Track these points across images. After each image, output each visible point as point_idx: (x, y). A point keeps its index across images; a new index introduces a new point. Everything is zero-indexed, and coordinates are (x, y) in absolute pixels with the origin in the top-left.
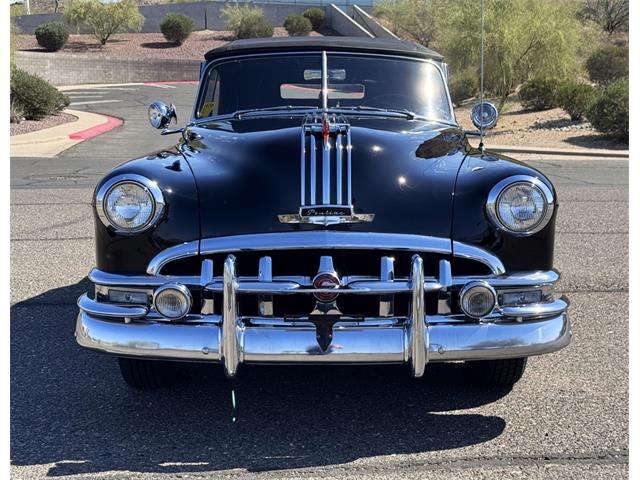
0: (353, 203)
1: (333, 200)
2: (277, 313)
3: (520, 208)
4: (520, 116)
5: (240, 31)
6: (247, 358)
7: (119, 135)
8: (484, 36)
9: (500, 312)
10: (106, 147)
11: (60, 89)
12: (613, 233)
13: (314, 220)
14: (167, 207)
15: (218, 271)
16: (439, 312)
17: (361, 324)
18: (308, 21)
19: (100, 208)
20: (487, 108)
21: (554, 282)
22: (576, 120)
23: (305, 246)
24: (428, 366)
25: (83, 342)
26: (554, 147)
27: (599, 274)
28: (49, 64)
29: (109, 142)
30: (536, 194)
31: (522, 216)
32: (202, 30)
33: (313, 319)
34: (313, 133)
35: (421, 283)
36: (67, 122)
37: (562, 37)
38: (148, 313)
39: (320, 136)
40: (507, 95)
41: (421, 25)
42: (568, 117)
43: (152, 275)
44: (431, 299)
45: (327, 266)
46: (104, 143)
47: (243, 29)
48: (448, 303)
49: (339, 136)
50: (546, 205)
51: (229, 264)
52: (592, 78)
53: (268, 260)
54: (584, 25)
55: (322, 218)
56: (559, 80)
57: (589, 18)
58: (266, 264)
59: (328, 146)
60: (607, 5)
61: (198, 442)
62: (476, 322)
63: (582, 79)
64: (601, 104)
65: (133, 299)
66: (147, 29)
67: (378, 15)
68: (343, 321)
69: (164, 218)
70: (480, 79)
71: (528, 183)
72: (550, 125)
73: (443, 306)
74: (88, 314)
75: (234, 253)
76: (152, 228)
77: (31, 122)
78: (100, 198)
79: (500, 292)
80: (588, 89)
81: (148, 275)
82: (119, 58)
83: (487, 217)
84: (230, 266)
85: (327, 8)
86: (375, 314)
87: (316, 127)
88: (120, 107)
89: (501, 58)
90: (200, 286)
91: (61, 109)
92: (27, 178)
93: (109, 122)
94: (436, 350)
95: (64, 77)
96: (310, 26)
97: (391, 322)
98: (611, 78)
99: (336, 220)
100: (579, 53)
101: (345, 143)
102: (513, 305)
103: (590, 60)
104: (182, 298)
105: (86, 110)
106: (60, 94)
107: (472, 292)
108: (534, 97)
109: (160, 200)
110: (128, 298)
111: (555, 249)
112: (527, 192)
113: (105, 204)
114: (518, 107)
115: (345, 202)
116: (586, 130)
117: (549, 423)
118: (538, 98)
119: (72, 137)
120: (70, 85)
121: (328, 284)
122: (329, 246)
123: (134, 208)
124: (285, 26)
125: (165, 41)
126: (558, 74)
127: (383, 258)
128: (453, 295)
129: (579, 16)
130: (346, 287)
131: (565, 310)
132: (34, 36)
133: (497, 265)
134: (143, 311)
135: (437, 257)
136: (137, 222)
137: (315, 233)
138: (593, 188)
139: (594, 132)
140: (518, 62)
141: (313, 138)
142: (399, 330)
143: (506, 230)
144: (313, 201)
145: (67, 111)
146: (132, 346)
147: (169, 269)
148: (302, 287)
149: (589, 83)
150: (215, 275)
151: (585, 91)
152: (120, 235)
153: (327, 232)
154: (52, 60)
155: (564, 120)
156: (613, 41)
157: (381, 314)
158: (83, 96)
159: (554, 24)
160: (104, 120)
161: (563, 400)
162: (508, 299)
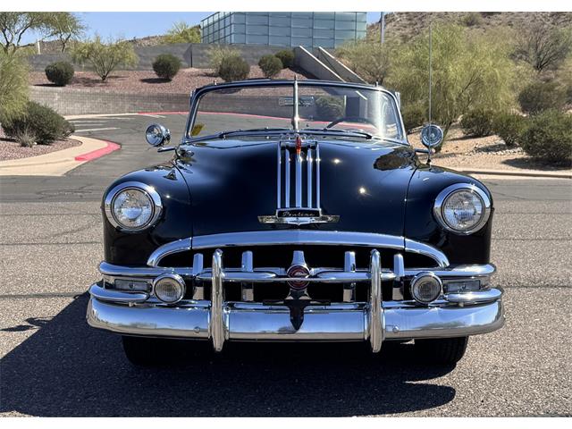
0: (321, 207)
1: (305, 203)
2: (257, 299)
3: (462, 211)
4: (461, 141)
5: (221, 68)
6: (232, 336)
7: (117, 157)
8: (432, 73)
9: (445, 299)
10: (106, 168)
11: (67, 118)
12: (540, 239)
13: (289, 220)
14: (164, 209)
15: (208, 263)
16: (394, 298)
17: (327, 307)
18: (280, 60)
19: (108, 210)
20: (433, 130)
21: (490, 274)
22: (510, 145)
23: (280, 243)
24: (384, 343)
25: (92, 323)
26: (491, 168)
27: (528, 273)
28: (57, 97)
29: (108, 162)
30: (475, 200)
31: (463, 218)
32: (188, 67)
33: (287, 303)
34: (287, 147)
35: (378, 274)
36: (73, 146)
37: (498, 75)
38: (148, 298)
39: (293, 151)
40: (451, 123)
41: (377, 64)
42: (503, 142)
43: (151, 267)
44: (387, 287)
45: (300, 259)
46: (105, 164)
47: (224, 67)
48: (401, 292)
49: (309, 151)
50: (484, 209)
51: (216, 256)
52: (524, 110)
53: (250, 254)
54: (517, 64)
55: (295, 219)
56: (495, 111)
57: (521, 58)
58: (248, 257)
59: (301, 159)
60: (537, 48)
61: (191, 406)
62: (425, 306)
63: (515, 110)
64: (532, 132)
65: (136, 287)
66: (142, 66)
67: (339, 56)
68: (312, 305)
69: (162, 218)
70: (428, 110)
71: (468, 190)
72: (487, 150)
73: (396, 293)
74: (97, 299)
75: (222, 248)
76: (151, 227)
77: (42, 146)
78: (108, 202)
79: (445, 282)
80: (519, 119)
81: (148, 266)
82: (117, 92)
83: (435, 219)
84: (218, 259)
85: (296, 50)
86: (340, 299)
87: (289, 142)
88: (118, 134)
89: (445, 93)
90: (192, 277)
91: (67, 135)
92: (40, 193)
93: (108, 147)
94: (391, 330)
95: (70, 108)
96: (281, 65)
97: (353, 307)
98: (539, 109)
99: (308, 220)
100: (513, 88)
101: (314, 156)
102: (455, 292)
103: (521, 95)
104: (177, 285)
105: (89, 136)
106: (67, 122)
107: (421, 281)
108: (474, 125)
109: (159, 203)
110: (131, 286)
111: (491, 253)
112: (468, 198)
113: (112, 207)
114: (459, 134)
115: (314, 205)
116: (518, 153)
117: (485, 392)
118: (477, 126)
119: (77, 159)
120: (75, 114)
121: (300, 274)
122: (301, 242)
123: (137, 210)
124: (259, 65)
125: (156, 77)
126: (495, 106)
127: (346, 253)
128: (405, 284)
129: (512, 56)
130: (316, 276)
131: (500, 297)
132: (44, 73)
133: (443, 259)
134: (144, 296)
135: (392, 252)
136: (139, 222)
137: (289, 231)
138: (524, 203)
139: (524, 155)
140: (460, 95)
141: (287, 152)
142: (360, 313)
143: (450, 230)
144: (288, 205)
145: (72, 137)
146: (134, 326)
147: (166, 262)
148: (278, 276)
149: (521, 114)
150: (205, 266)
151: (518, 121)
152: (124, 233)
153: (299, 231)
154: (59, 93)
155: (500, 145)
156: (542, 77)
157: (345, 299)
158: (85, 124)
159: (491, 63)
160: (105, 144)
161: (496, 374)
162: (452, 288)
